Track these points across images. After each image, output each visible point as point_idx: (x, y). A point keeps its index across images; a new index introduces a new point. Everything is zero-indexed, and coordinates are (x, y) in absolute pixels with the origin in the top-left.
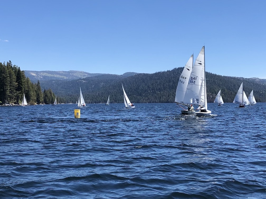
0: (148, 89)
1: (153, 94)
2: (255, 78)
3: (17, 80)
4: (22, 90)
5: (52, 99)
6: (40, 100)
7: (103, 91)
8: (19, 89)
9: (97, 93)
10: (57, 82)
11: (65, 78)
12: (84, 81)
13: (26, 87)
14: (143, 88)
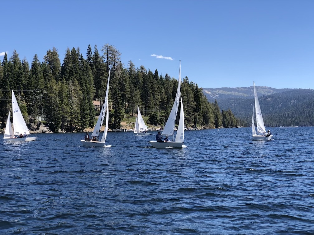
3: (195, 100)
4: (200, 111)
5: (232, 121)
6: (218, 123)
7: (294, 111)
8: (197, 109)
9: (286, 113)
10: (236, 101)
11: (245, 95)
12: (269, 99)
13: (204, 107)
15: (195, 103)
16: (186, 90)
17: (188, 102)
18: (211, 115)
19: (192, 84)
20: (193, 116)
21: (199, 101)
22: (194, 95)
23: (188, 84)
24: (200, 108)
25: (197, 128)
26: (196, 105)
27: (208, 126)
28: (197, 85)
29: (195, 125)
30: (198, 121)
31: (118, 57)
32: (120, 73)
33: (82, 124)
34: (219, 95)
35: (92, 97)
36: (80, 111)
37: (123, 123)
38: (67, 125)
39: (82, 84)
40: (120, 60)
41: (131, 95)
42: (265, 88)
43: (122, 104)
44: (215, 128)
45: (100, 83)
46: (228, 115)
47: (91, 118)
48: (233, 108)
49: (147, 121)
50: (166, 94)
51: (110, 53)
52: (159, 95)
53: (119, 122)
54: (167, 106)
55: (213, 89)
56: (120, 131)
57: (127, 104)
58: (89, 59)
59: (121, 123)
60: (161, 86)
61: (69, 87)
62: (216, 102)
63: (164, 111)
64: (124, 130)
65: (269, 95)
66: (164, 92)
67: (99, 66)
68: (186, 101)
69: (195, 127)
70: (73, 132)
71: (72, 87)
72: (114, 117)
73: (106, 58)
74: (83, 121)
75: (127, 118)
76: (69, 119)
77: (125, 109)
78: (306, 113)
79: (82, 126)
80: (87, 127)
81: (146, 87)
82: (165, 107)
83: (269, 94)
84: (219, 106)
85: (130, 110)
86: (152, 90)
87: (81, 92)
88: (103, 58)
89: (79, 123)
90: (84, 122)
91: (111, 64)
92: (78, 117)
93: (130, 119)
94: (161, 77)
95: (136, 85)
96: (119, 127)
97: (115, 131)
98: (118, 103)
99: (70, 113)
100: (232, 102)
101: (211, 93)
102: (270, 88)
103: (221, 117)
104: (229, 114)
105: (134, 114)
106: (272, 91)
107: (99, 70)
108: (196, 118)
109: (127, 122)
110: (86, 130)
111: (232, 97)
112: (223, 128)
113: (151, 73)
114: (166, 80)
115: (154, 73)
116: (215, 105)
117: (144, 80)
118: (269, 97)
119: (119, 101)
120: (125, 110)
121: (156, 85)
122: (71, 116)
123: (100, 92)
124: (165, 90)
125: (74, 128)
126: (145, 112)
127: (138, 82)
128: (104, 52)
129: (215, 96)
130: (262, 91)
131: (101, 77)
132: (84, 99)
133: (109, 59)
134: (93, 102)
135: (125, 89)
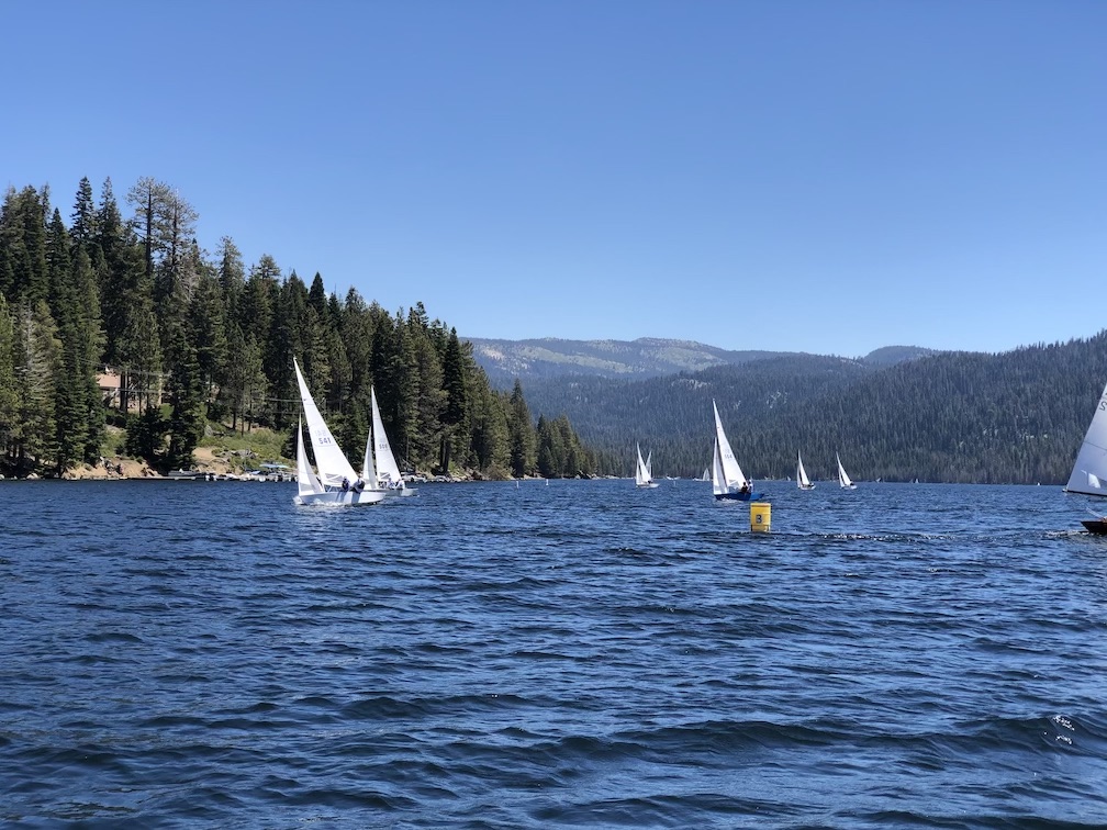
0: (978, 421)
1: (1001, 444)
3: (446, 381)
4: (462, 418)
5: (571, 456)
6: (524, 461)
7: (779, 430)
8: (451, 414)
9: (753, 434)
10: (588, 388)
11: (621, 369)
12: (698, 385)
13: (476, 408)
14: (955, 419)
15: (446, 393)
16: (417, 347)
17: (422, 389)
18: (499, 434)
19: (438, 327)
20: (439, 436)
21: (461, 385)
22: (445, 366)
23: (425, 326)
24: (463, 411)
25: (449, 476)
26: (448, 399)
27: (489, 470)
28: (454, 331)
29: (444, 465)
30: (455, 451)
31: (188, 227)
32: (193, 281)
33: (60, 452)
34: (531, 363)
35: (94, 362)
36: (57, 406)
37: (201, 453)
38: (8, 454)
39: (62, 313)
40: (191, 237)
41: (230, 357)
42: (688, 348)
43: (198, 388)
44: (512, 478)
45: (123, 312)
46: (559, 434)
47: (92, 433)
48: (576, 412)
49: (283, 447)
50: (350, 359)
51: (160, 212)
52: (324, 361)
53: (188, 449)
54: (353, 399)
55: (511, 343)
56: (193, 478)
57: (215, 389)
58: (80, 228)
59: (194, 452)
60: (332, 330)
61: (17, 324)
62: (517, 389)
63: (341, 415)
64: (207, 477)
65: (700, 370)
66: (343, 353)
67: (120, 256)
68: (417, 384)
69: (445, 473)
70: (30, 476)
71: (30, 326)
72: (170, 431)
73: (144, 227)
74: (64, 442)
75: (215, 435)
76: (16, 432)
77: (208, 404)
78: (821, 436)
79: (59, 459)
80: (78, 463)
81: (282, 333)
82: (346, 402)
83: (701, 367)
84: (528, 402)
85: (224, 409)
86: (303, 343)
87: (58, 342)
88: (134, 225)
89: (52, 447)
90: (67, 447)
91: (162, 247)
92: (48, 429)
93: (226, 439)
94: (333, 299)
95: (248, 322)
96: (188, 463)
97: (177, 478)
98: (187, 385)
99: (21, 411)
100: (574, 388)
101: (503, 357)
102: (707, 349)
103: (532, 443)
104: (561, 431)
105: (239, 421)
106: (710, 357)
107: (120, 267)
108: (448, 443)
109: (216, 448)
110: (73, 471)
111: (577, 373)
112: (539, 478)
113: (301, 284)
114: (351, 309)
115: (308, 285)
116: (514, 399)
117: (274, 306)
118: (699, 376)
119: (190, 378)
120: (209, 409)
121: (316, 327)
122: (22, 422)
123: (121, 343)
124: (345, 344)
125: (34, 466)
126: (278, 416)
127: (252, 312)
128: (138, 206)
129: (518, 368)
130: (677, 356)
131: (126, 292)
132: (71, 368)
133: (155, 232)
134: (98, 377)
135: (213, 338)
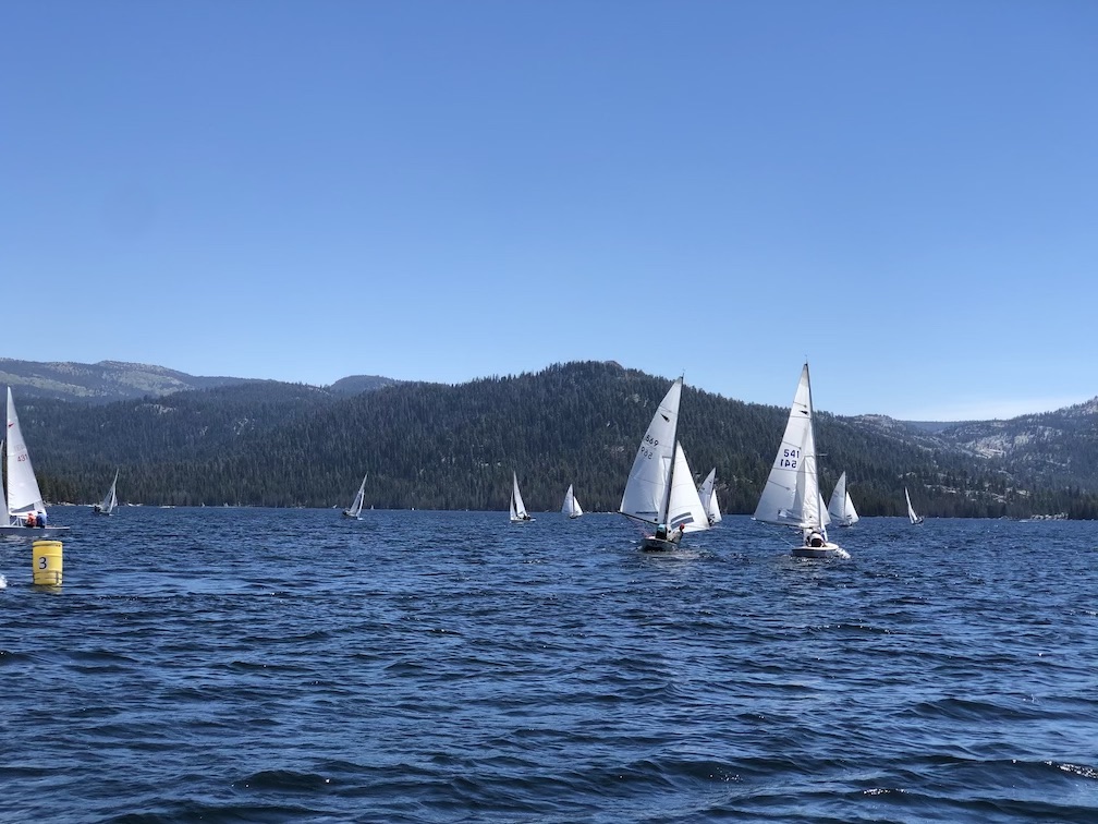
0: (437, 449)
1: (458, 471)
2: (876, 415)
7: (245, 456)
9: (220, 460)
10: (45, 411)
11: (82, 392)
12: (163, 410)
14: (416, 446)
42: (155, 373)
48: (32, 435)
65: (165, 395)
83: (167, 392)
100: (30, 412)
102: (172, 373)
106: (176, 382)
111: (33, 396)
118: (164, 401)
130: (142, 381)
